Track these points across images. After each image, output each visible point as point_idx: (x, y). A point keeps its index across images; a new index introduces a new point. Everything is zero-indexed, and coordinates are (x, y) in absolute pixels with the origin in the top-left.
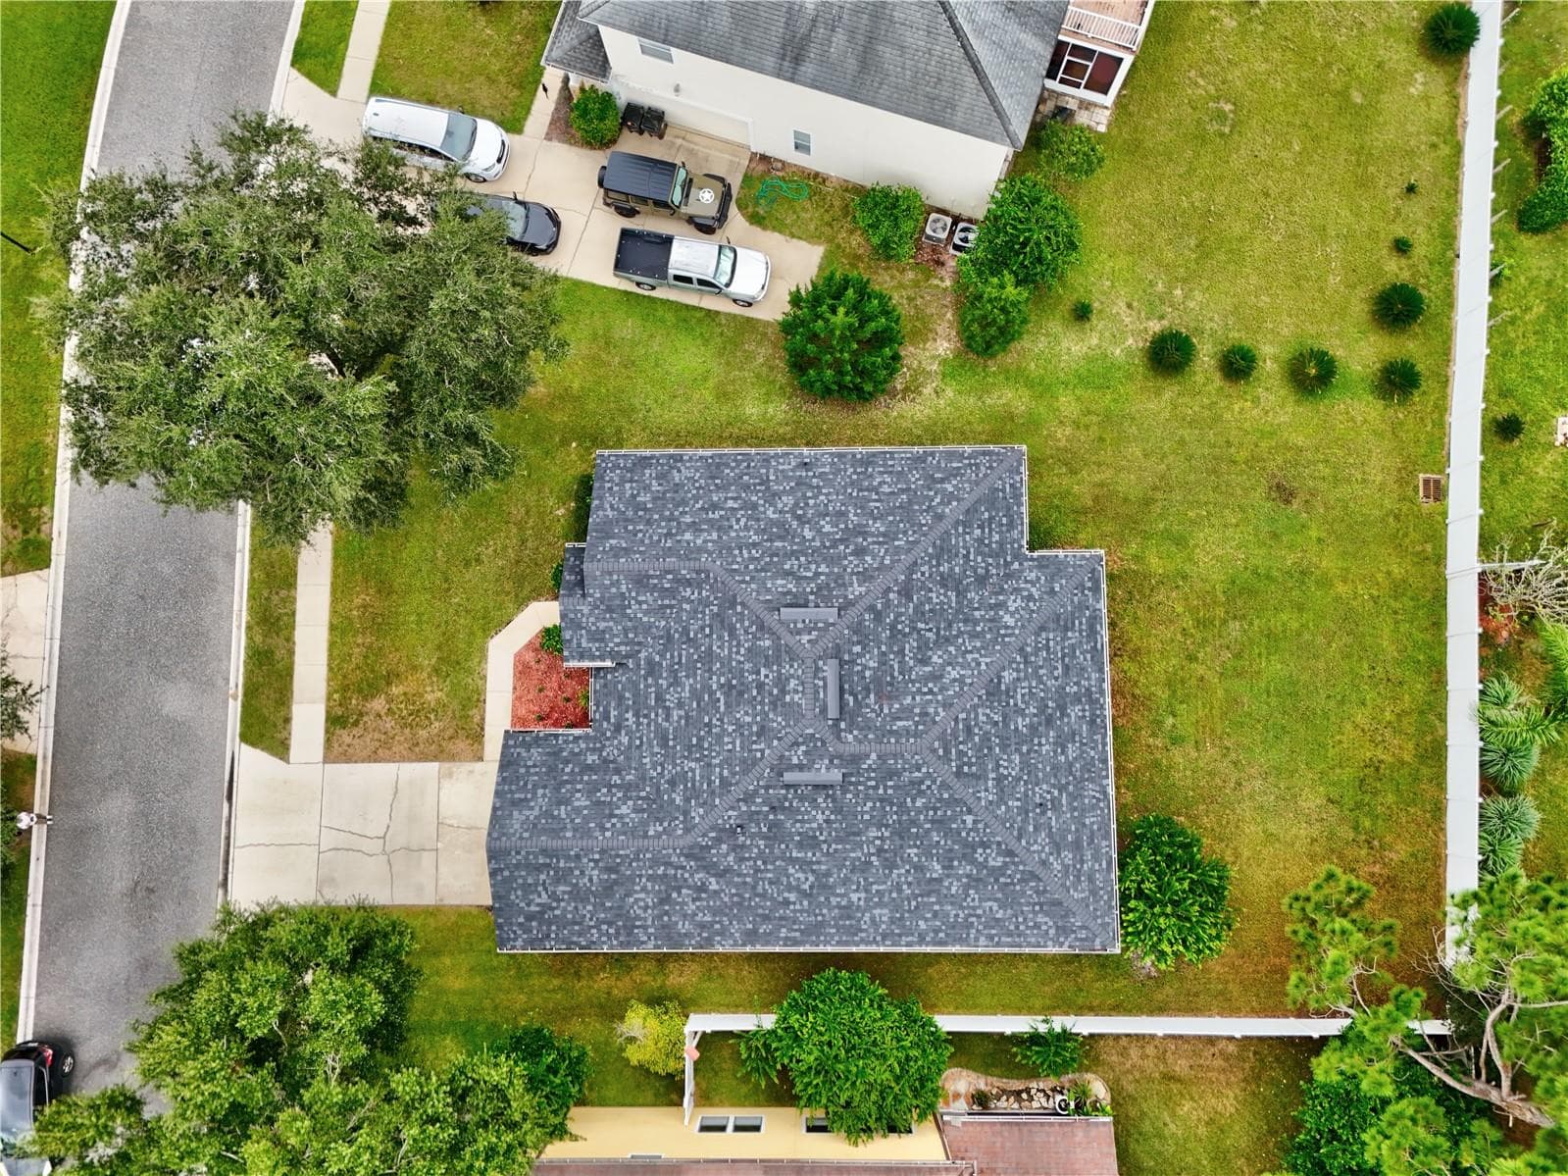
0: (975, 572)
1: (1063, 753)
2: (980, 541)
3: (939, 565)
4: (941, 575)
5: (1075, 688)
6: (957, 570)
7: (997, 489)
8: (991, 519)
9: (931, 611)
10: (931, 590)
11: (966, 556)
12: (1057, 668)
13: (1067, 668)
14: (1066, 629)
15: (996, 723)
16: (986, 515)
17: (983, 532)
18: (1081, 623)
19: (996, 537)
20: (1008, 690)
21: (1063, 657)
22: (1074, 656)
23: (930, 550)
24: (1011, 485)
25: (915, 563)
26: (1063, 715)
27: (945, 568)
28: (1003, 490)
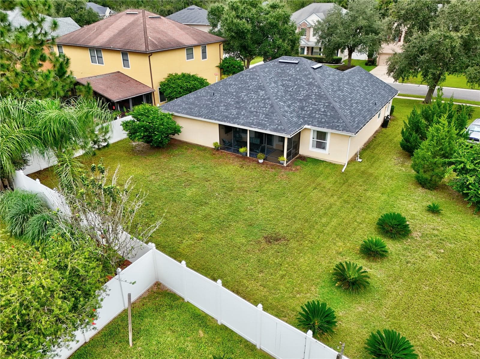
0: (307, 106)
1: (224, 105)
2: (319, 110)
3: (315, 95)
4: (311, 95)
5: (242, 114)
6: (311, 101)
7: (339, 120)
8: (326, 116)
9: (299, 91)
10: (307, 91)
11: (315, 104)
12: (254, 108)
13: (252, 112)
14: (267, 115)
15: (249, 87)
16: (329, 114)
17: (322, 112)
18: (265, 121)
19: (317, 116)
20: (257, 92)
21: (257, 112)
22: (255, 116)
23: (323, 93)
24: (338, 126)
25: (320, 88)
26: (236, 107)
27: (313, 97)
28: (337, 122)
